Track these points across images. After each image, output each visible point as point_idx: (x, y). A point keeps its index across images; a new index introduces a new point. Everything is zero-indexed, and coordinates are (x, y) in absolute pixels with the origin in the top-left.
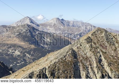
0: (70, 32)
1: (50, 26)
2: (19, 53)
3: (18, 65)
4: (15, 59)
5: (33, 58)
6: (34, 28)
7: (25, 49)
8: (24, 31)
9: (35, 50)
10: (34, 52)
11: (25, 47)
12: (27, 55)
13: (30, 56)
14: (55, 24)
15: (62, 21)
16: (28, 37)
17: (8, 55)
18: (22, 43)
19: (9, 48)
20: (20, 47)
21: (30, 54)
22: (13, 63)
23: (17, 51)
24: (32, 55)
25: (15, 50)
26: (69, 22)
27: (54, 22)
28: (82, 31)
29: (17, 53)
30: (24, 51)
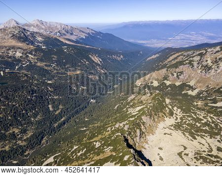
0: (51, 31)
1: (34, 26)
2: (21, 55)
3: (24, 66)
4: (19, 61)
6: (24, 29)
7: (25, 50)
9: (36, 50)
10: (36, 52)
11: (24, 48)
12: (30, 55)
13: (33, 57)
14: (37, 25)
15: (42, 22)
16: (23, 38)
17: (10, 57)
18: (20, 44)
19: (8, 50)
20: (19, 48)
21: (32, 54)
22: (17, 64)
23: (18, 52)
24: (35, 55)
25: (16, 52)
27: (36, 23)
28: (60, 29)
29: (18, 54)
30: (26, 53)
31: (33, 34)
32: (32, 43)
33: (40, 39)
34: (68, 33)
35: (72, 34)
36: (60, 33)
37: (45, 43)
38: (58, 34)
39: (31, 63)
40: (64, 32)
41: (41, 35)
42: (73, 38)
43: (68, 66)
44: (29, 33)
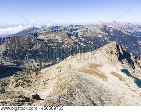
0: (119, 27)
1: (110, 24)
2: (102, 37)
3: (102, 41)
4: (100, 39)
5: (108, 38)
6: (106, 26)
8: (102, 27)
9: (108, 35)
10: (108, 36)
11: (104, 34)
14: (112, 23)
15: (114, 22)
16: (104, 30)
17: (98, 37)
18: (102, 32)
19: (97, 34)
20: (102, 34)
21: (106, 37)
24: (107, 37)
26: (117, 22)
28: (124, 26)
29: (101, 36)
30: (104, 36)
31: (109, 28)
32: (108, 32)
33: (111, 31)
34: (129, 28)
35: (132, 29)
36: (124, 28)
37: (113, 33)
38: (123, 28)
39: (105, 40)
40: (127, 28)
41: (112, 29)
42: (132, 31)
43: (122, 44)
44: (107, 28)
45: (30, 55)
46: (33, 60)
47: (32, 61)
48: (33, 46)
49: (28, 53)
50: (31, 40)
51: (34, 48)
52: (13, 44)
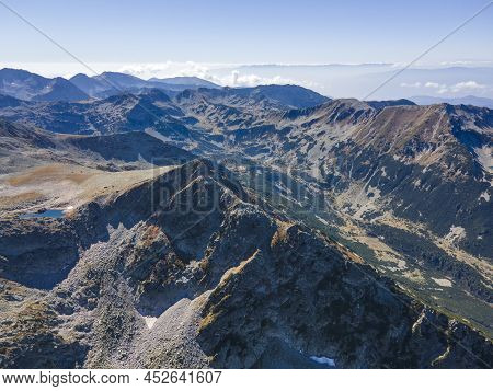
45: (384, 174)
46: (377, 192)
47: (372, 195)
48: (419, 149)
49: (383, 169)
50: (431, 131)
51: (418, 158)
52: (372, 130)
